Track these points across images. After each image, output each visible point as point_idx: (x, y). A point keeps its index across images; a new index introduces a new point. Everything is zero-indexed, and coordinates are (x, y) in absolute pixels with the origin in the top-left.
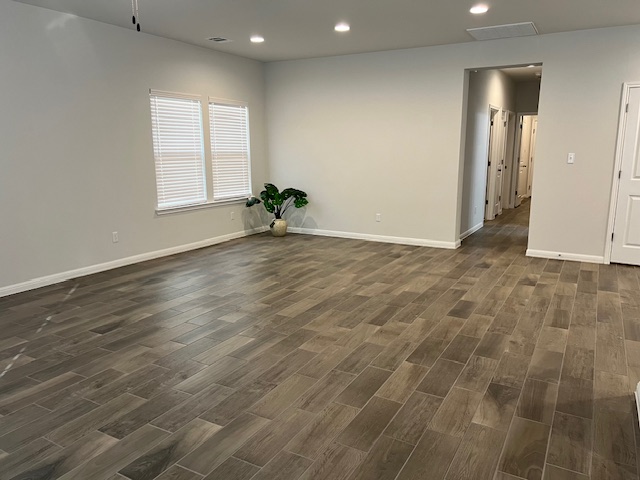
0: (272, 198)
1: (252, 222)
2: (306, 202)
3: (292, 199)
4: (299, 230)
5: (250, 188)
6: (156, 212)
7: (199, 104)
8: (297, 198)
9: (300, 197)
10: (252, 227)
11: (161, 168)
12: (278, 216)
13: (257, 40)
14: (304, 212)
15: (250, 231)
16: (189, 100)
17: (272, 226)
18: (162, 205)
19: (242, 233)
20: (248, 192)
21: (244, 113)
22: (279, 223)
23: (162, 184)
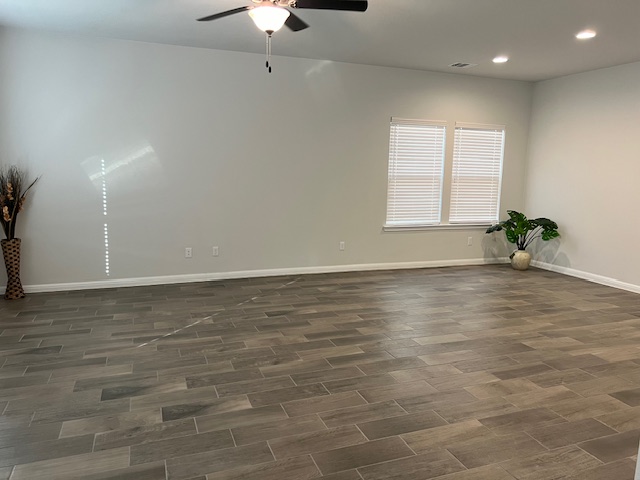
0: (516, 226)
1: (495, 251)
2: (557, 235)
3: (540, 229)
4: (549, 267)
5: (498, 215)
6: (384, 228)
7: (444, 129)
8: (546, 230)
9: (549, 228)
10: (494, 256)
11: (394, 189)
12: (522, 248)
13: (500, 60)
14: (557, 247)
15: (491, 260)
16: (434, 126)
17: (511, 257)
18: (390, 223)
19: (481, 261)
20: (494, 219)
21: (500, 137)
22: (520, 255)
23: (393, 205)
